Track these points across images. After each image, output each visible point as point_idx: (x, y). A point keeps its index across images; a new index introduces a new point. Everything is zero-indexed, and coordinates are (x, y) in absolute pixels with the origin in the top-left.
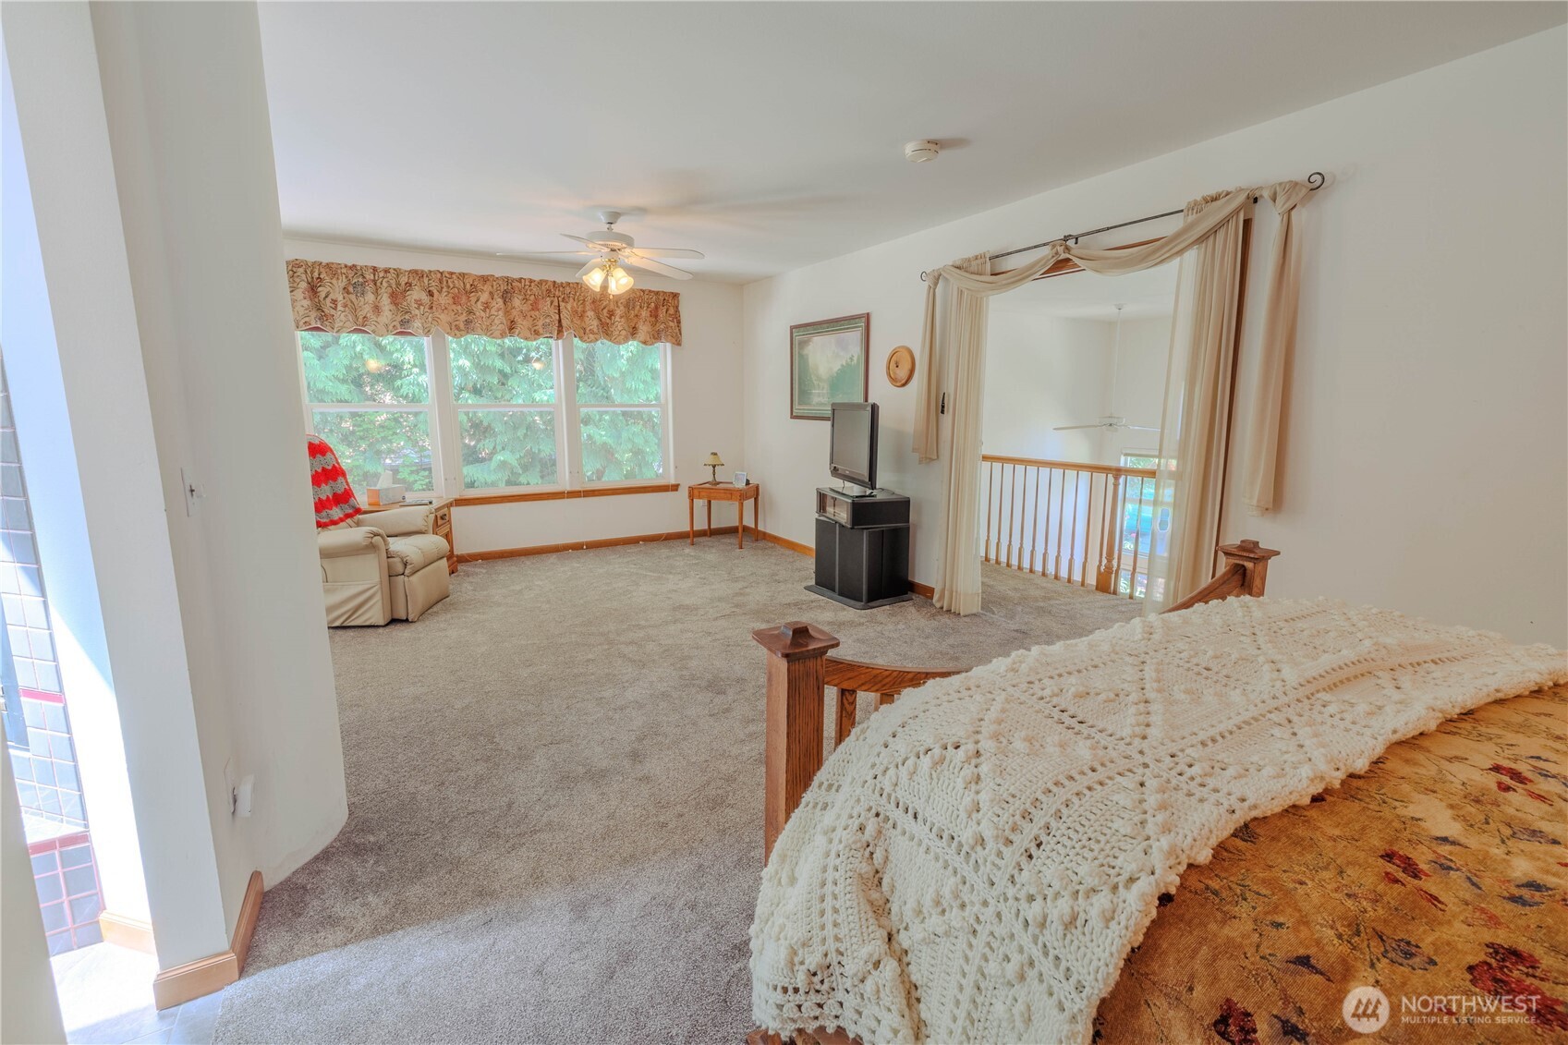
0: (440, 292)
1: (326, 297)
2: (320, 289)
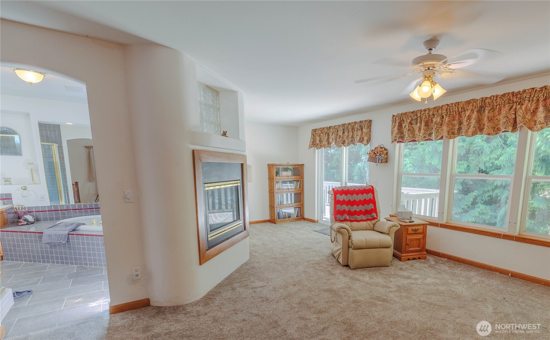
0: (446, 115)
1: (405, 127)
2: (403, 124)
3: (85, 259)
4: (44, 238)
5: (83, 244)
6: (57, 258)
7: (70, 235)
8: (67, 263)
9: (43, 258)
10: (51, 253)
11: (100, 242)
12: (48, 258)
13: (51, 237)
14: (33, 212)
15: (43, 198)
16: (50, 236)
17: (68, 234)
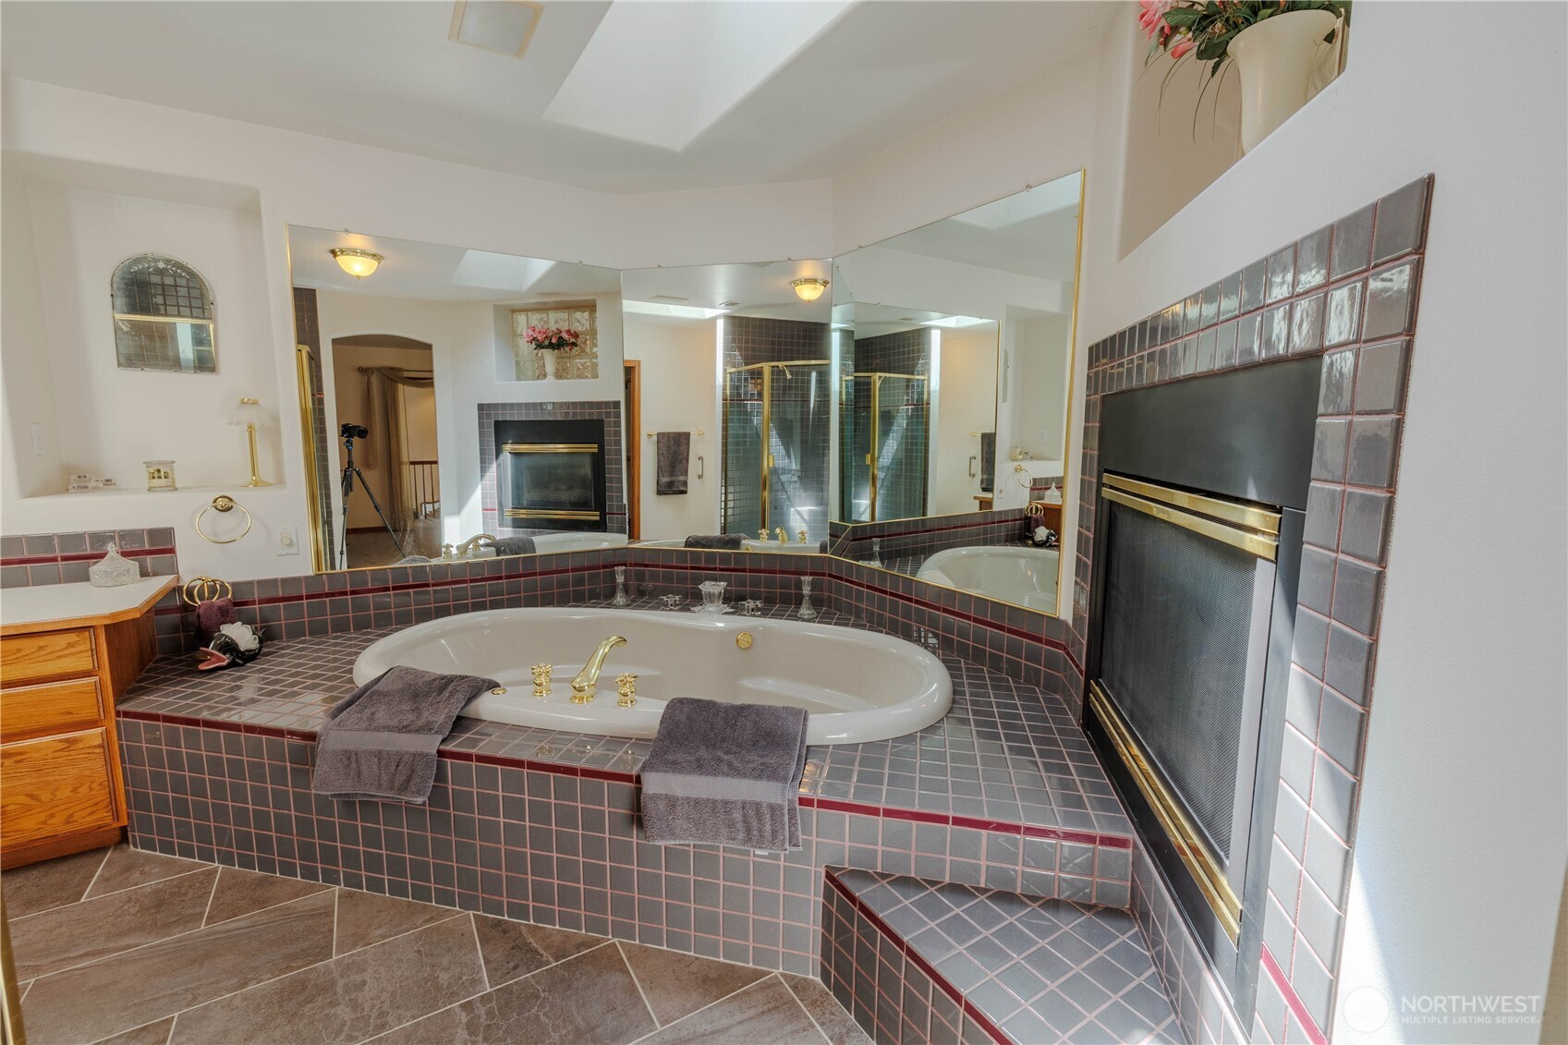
3: (516, 887)
4: (322, 767)
5: (514, 808)
6: (374, 863)
7: (449, 761)
8: (421, 894)
9: (307, 853)
10: (349, 835)
11: (606, 809)
12: (329, 856)
13: (354, 765)
14: (253, 603)
15: (290, 545)
16: (353, 759)
17: (441, 754)
